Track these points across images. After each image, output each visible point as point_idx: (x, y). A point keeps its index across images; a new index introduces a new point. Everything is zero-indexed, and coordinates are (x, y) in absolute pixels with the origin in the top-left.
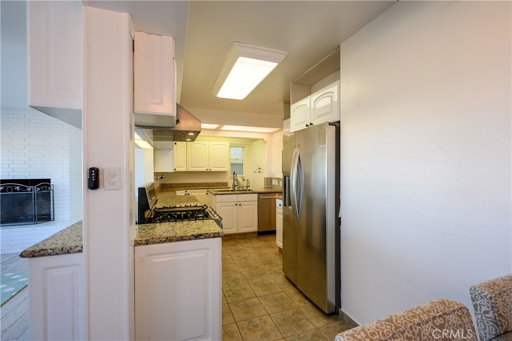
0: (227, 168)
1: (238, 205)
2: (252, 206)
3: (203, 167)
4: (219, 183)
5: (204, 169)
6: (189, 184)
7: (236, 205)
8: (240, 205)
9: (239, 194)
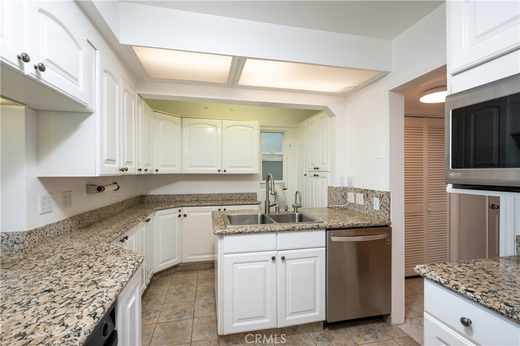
0: (256, 168)
1: (279, 259)
2: (311, 261)
3: (213, 166)
4: (242, 194)
5: (214, 171)
6: (190, 195)
7: (273, 258)
8: (283, 258)
9: (280, 231)
